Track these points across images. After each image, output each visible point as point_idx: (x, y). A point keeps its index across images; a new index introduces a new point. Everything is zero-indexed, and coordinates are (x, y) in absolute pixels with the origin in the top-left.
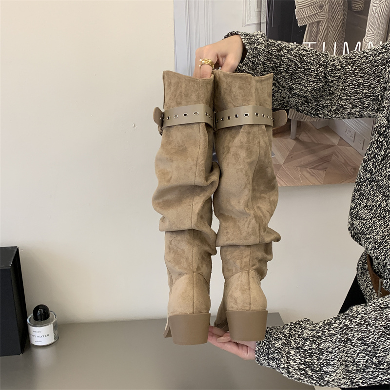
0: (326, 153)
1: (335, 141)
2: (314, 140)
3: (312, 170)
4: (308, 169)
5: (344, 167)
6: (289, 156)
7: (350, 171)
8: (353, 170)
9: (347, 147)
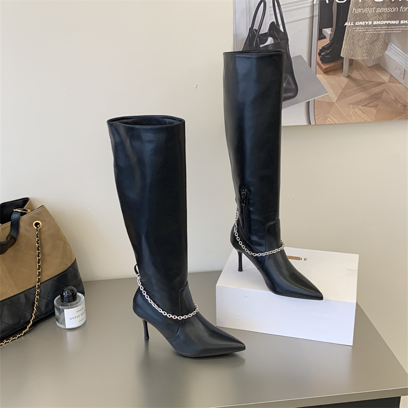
0: (376, 90)
1: (386, 78)
2: (365, 77)
3: (364, 107)
4: (360, 106)
5: (395, 104)
6: (341, 93)
7: (400, 108)
9: (397, 85)
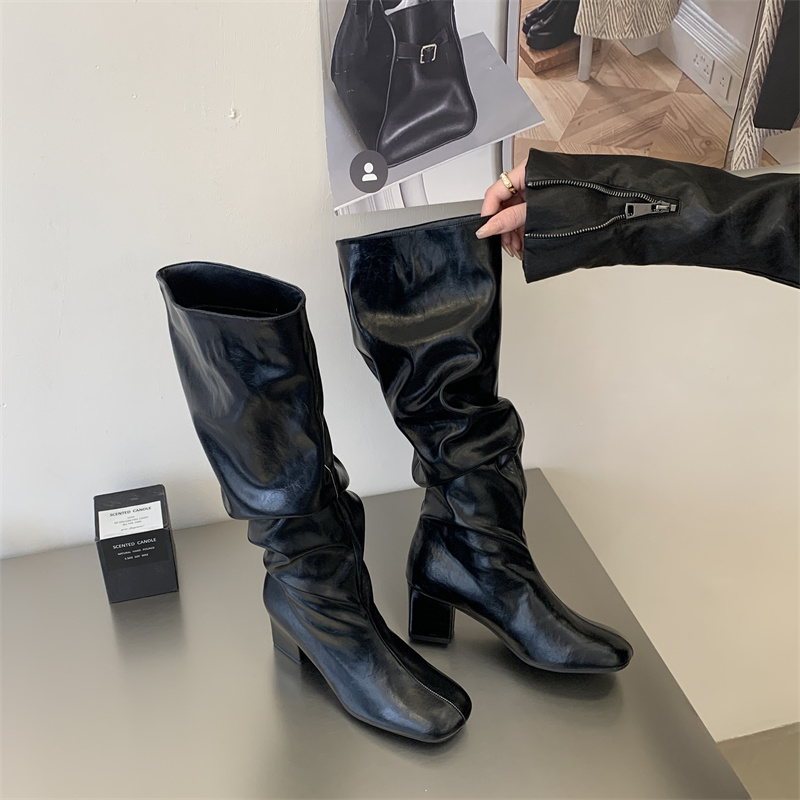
0: (651, 109)
1: (671, 81)
2: (627, 80)
3: (621, 149)
4: (612, 148)
5: (687, 137)
6: (573, 120)
7: (698, 147)
8: (704, 145)
9: (696, 96)
